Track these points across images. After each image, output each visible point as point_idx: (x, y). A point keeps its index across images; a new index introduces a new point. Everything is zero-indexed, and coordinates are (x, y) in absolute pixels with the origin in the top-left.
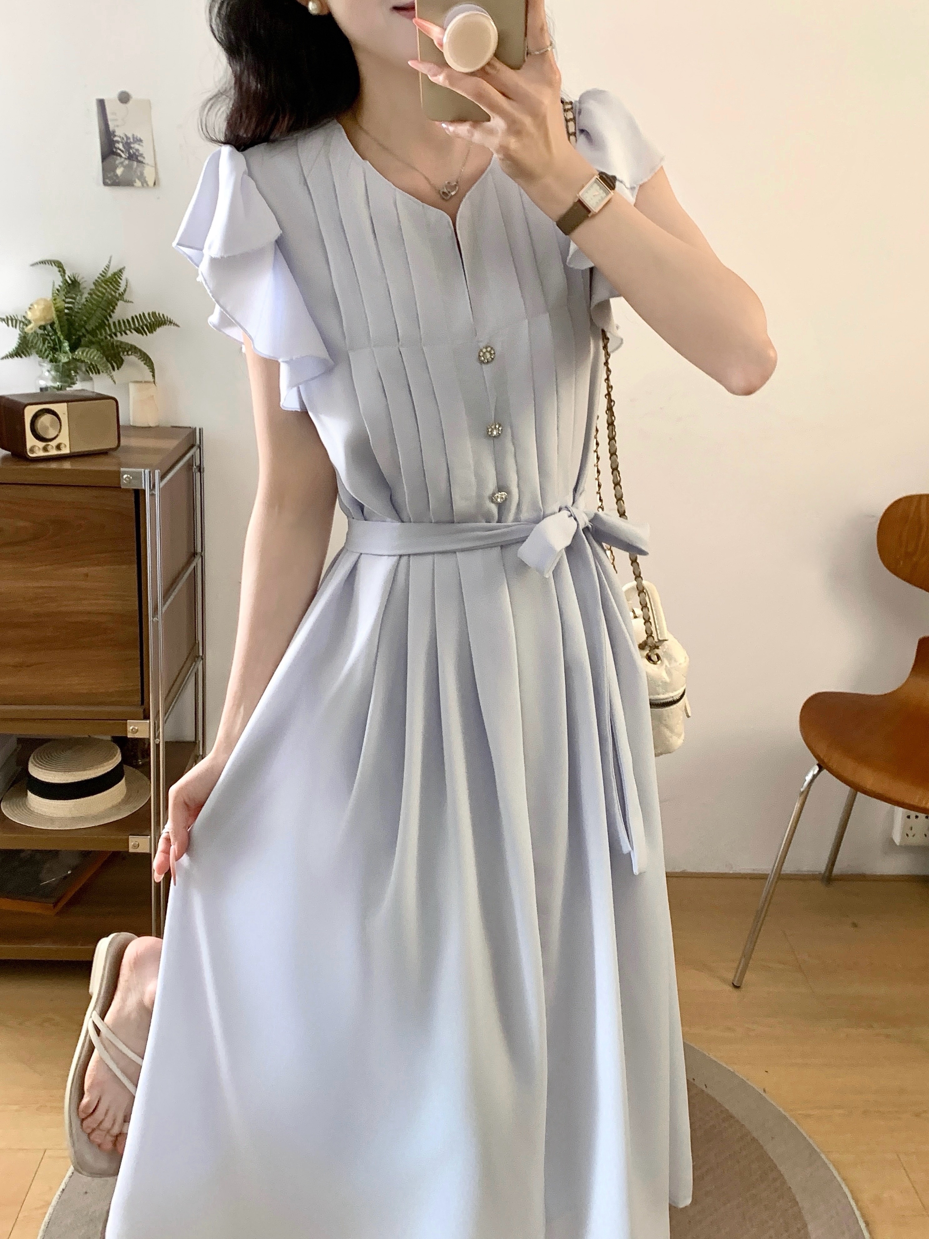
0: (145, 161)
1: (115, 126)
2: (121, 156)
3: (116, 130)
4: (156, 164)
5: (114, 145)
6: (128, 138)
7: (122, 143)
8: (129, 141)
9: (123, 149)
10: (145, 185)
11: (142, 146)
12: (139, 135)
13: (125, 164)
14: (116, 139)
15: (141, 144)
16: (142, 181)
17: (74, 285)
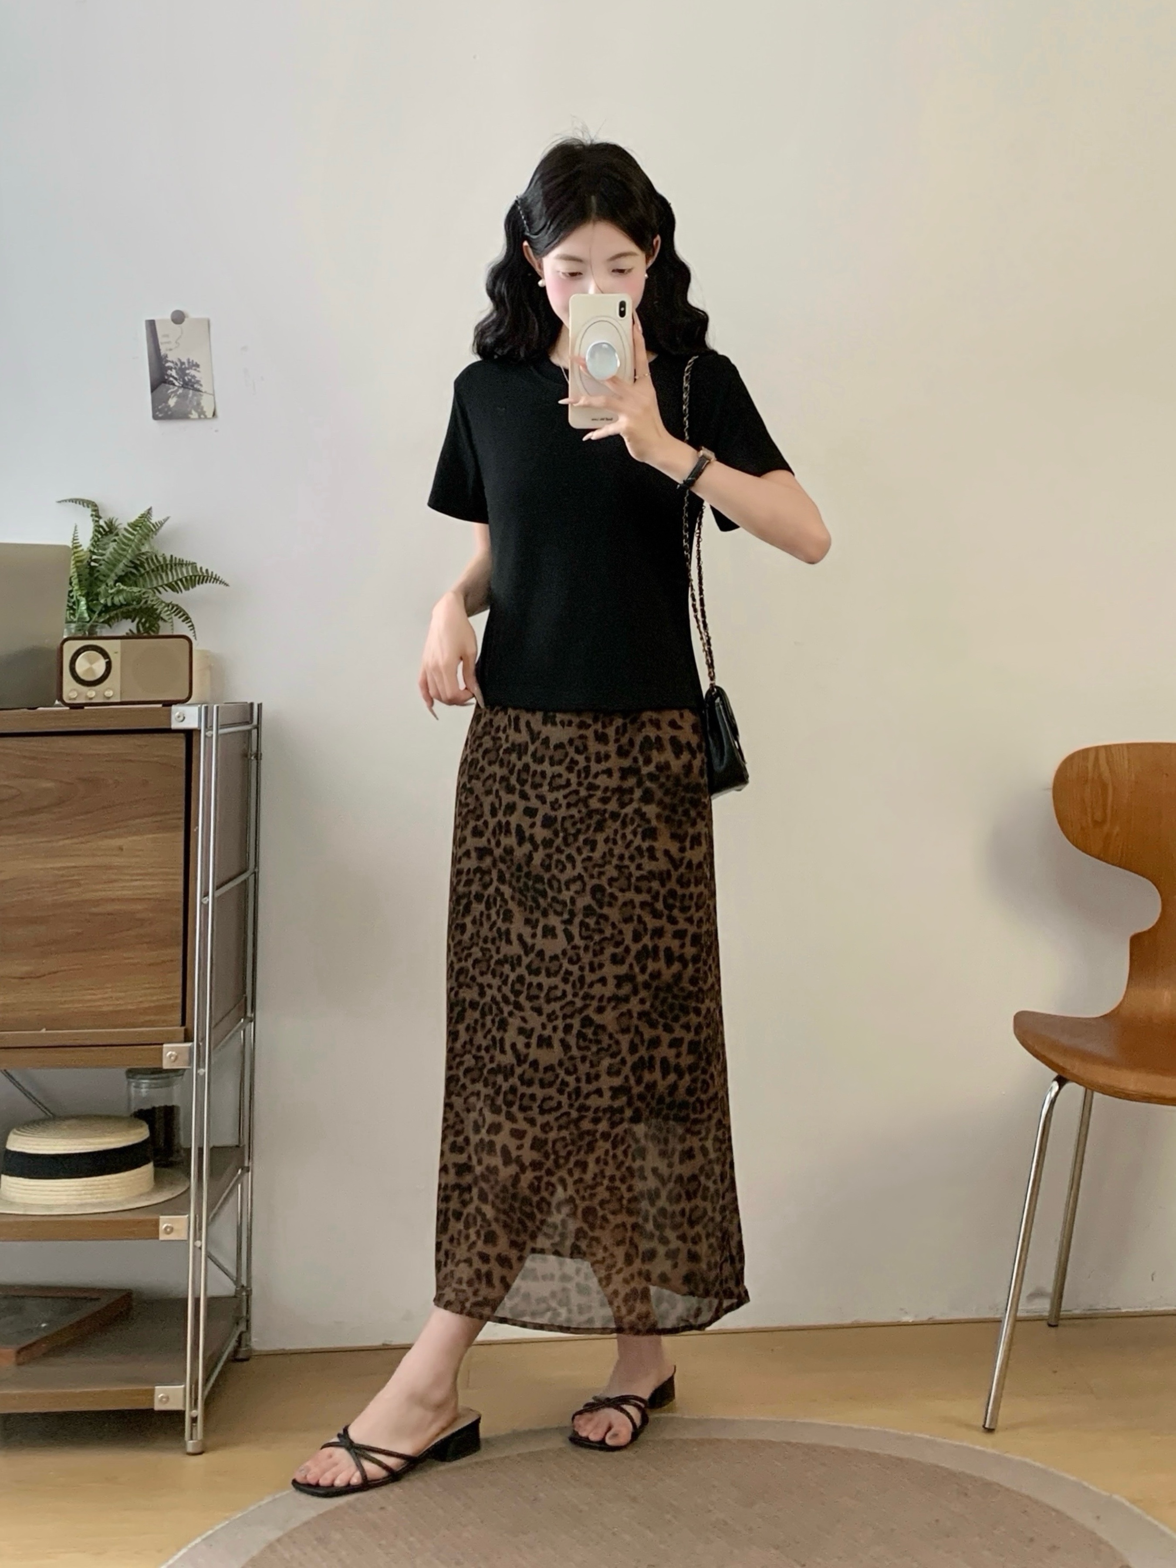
0: (203, 389)
1: (167, 350)
2: (174, 384)
3: (169, 356)
4: (214, 391)
5: (167, 371)
6: (183, 363)
7: (175, 368)
8: (183, 367)
9: (176, 376)
10: (202, 416)
11: (199, 371)
12: (196, 360)
13: (178, 393)
14: (168, 364)
15: (198, 369)
16: (199, 410)
17: (111, 532)
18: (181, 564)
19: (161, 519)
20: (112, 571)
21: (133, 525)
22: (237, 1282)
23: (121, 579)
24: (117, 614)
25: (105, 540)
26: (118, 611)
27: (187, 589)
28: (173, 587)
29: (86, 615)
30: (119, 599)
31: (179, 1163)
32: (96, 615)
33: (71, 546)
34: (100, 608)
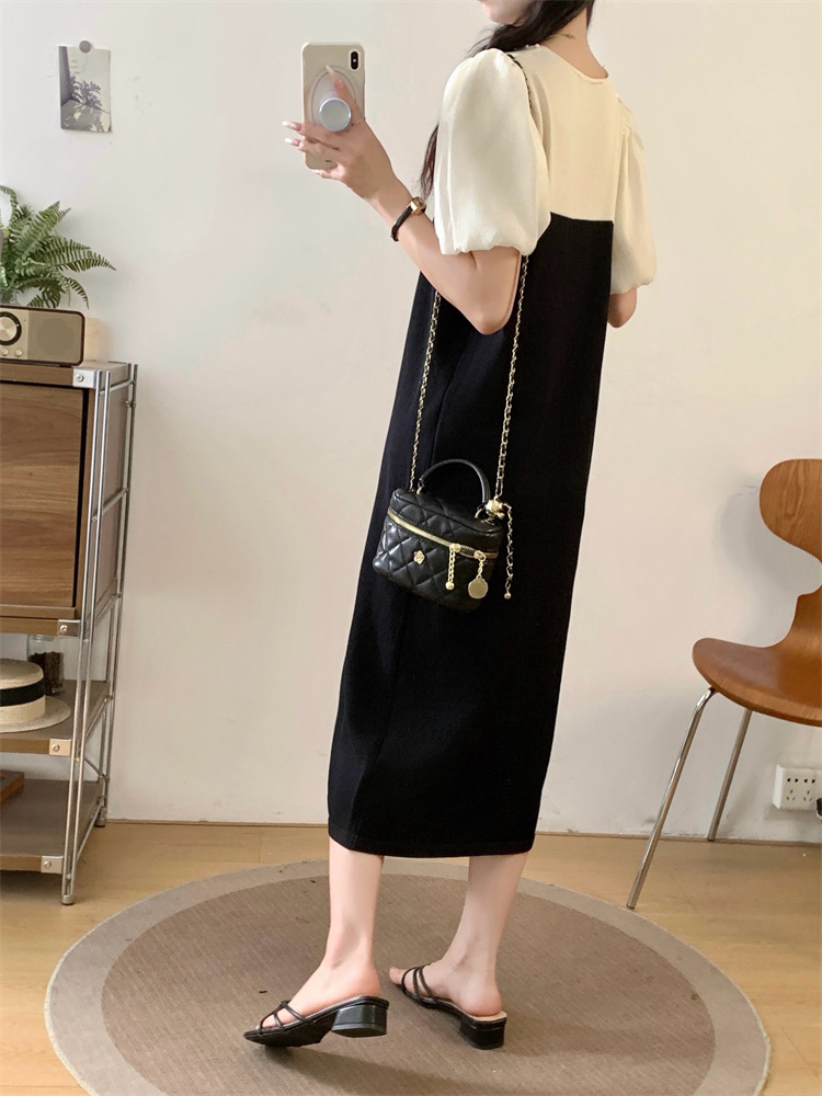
0: (102, 108)
1: (75, 73)
2: (79, 101)
3: (76, 78)
4: (110, 110)
5: (73, 90)
6: (87, 85)
7: (81, 89)
8: (87, 88)
9: (81, 95)
10: (99, 130)
11: (99, 93)
12: (97, 84)
13: (82, 109)
14: (75, 85)
15: (98, 91)
16: (98, 125)
17: (25, 216)
18: (79, 247)
19: (66, 208)
20: (25, 248)
22: (98, 772)
23: (32, 256)
24: (28, 284)
25: (21, 222)
26: (29, 281)
27: (83, 269)
28: (73, 267)
29: (5, 282)
30: (30, 271)
31: (62, 693)
32: (12, 284)
34: (16, 277)
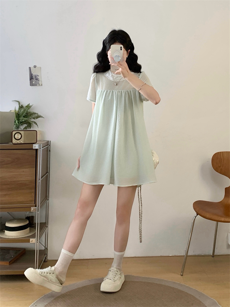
1: (33, 73)
2: (34, 79)
5: (33, 77)
6: (36, 75)
12: (38, 74)
13: (35, 81)
14: (33, 75)
15: (38, 76)
17: (22, 107)
18: (35, 113)
19: (32, 105)
20: (22, 115)
21: (26, 107)
22: (45, 247)
23: (24, 117)
24: (23, 123)
25: (21, 109)
27: (36, 119)
28: (33, 118)
29: (17, 123)
30: (23, 120)
31: (34, 226)
32: (19, 124)
33: (14, 110)
34: (20, 122)
